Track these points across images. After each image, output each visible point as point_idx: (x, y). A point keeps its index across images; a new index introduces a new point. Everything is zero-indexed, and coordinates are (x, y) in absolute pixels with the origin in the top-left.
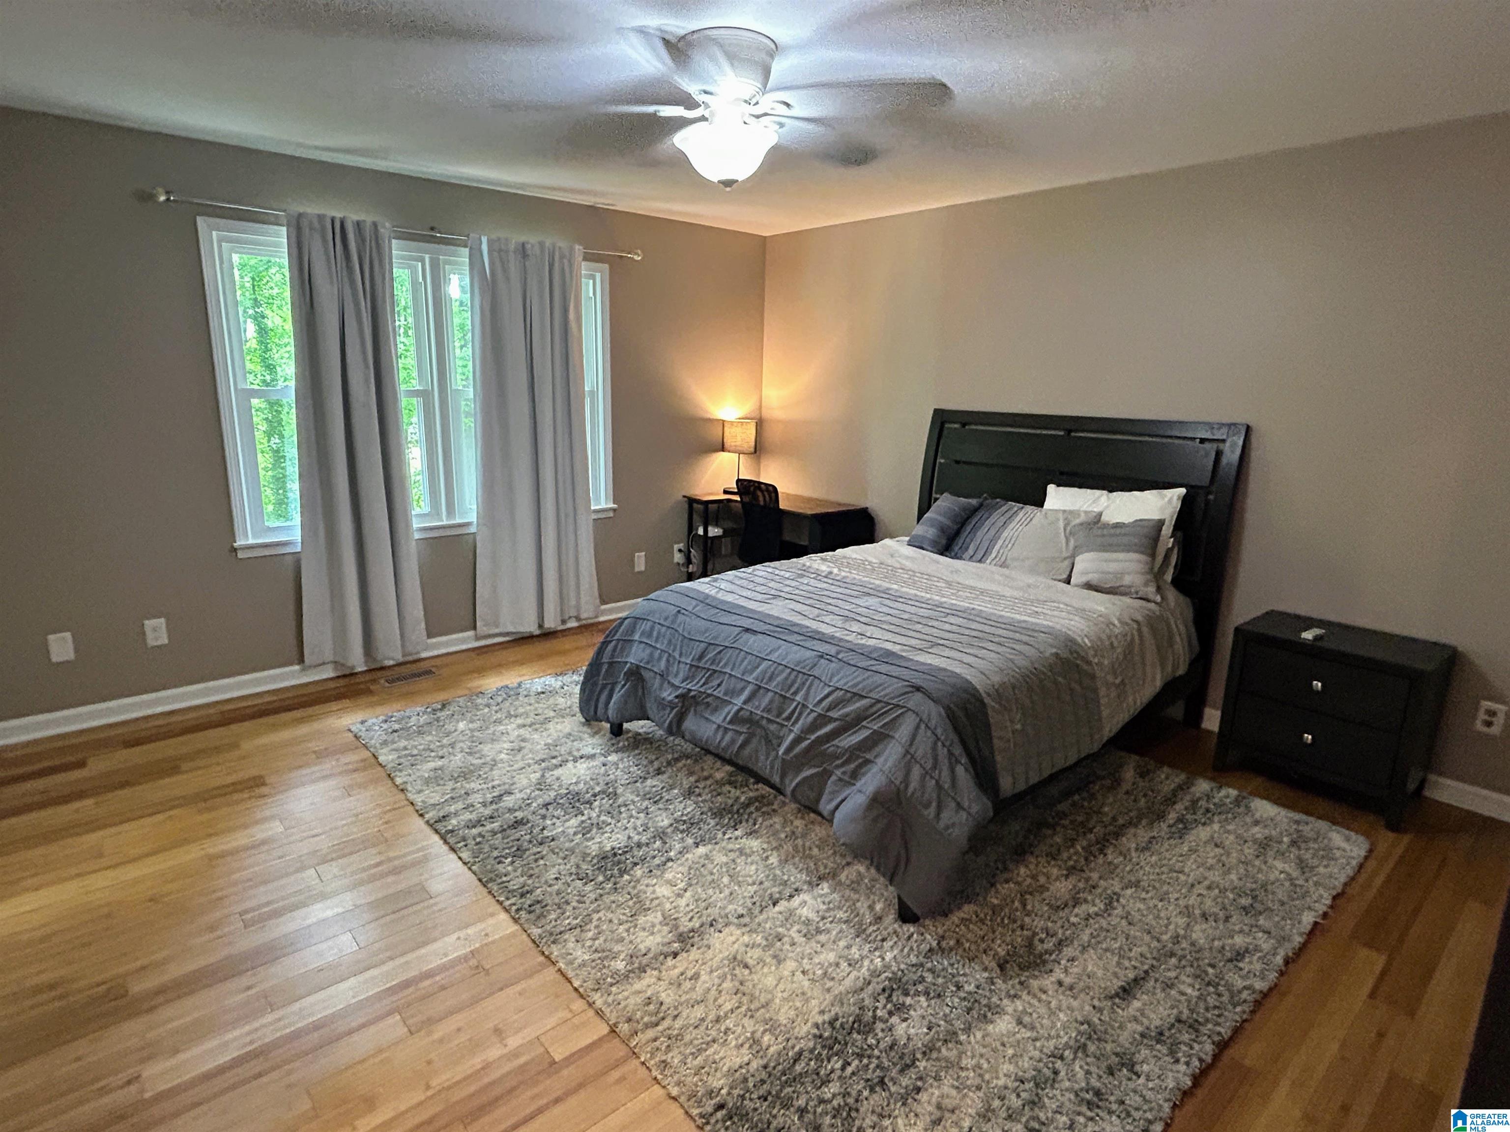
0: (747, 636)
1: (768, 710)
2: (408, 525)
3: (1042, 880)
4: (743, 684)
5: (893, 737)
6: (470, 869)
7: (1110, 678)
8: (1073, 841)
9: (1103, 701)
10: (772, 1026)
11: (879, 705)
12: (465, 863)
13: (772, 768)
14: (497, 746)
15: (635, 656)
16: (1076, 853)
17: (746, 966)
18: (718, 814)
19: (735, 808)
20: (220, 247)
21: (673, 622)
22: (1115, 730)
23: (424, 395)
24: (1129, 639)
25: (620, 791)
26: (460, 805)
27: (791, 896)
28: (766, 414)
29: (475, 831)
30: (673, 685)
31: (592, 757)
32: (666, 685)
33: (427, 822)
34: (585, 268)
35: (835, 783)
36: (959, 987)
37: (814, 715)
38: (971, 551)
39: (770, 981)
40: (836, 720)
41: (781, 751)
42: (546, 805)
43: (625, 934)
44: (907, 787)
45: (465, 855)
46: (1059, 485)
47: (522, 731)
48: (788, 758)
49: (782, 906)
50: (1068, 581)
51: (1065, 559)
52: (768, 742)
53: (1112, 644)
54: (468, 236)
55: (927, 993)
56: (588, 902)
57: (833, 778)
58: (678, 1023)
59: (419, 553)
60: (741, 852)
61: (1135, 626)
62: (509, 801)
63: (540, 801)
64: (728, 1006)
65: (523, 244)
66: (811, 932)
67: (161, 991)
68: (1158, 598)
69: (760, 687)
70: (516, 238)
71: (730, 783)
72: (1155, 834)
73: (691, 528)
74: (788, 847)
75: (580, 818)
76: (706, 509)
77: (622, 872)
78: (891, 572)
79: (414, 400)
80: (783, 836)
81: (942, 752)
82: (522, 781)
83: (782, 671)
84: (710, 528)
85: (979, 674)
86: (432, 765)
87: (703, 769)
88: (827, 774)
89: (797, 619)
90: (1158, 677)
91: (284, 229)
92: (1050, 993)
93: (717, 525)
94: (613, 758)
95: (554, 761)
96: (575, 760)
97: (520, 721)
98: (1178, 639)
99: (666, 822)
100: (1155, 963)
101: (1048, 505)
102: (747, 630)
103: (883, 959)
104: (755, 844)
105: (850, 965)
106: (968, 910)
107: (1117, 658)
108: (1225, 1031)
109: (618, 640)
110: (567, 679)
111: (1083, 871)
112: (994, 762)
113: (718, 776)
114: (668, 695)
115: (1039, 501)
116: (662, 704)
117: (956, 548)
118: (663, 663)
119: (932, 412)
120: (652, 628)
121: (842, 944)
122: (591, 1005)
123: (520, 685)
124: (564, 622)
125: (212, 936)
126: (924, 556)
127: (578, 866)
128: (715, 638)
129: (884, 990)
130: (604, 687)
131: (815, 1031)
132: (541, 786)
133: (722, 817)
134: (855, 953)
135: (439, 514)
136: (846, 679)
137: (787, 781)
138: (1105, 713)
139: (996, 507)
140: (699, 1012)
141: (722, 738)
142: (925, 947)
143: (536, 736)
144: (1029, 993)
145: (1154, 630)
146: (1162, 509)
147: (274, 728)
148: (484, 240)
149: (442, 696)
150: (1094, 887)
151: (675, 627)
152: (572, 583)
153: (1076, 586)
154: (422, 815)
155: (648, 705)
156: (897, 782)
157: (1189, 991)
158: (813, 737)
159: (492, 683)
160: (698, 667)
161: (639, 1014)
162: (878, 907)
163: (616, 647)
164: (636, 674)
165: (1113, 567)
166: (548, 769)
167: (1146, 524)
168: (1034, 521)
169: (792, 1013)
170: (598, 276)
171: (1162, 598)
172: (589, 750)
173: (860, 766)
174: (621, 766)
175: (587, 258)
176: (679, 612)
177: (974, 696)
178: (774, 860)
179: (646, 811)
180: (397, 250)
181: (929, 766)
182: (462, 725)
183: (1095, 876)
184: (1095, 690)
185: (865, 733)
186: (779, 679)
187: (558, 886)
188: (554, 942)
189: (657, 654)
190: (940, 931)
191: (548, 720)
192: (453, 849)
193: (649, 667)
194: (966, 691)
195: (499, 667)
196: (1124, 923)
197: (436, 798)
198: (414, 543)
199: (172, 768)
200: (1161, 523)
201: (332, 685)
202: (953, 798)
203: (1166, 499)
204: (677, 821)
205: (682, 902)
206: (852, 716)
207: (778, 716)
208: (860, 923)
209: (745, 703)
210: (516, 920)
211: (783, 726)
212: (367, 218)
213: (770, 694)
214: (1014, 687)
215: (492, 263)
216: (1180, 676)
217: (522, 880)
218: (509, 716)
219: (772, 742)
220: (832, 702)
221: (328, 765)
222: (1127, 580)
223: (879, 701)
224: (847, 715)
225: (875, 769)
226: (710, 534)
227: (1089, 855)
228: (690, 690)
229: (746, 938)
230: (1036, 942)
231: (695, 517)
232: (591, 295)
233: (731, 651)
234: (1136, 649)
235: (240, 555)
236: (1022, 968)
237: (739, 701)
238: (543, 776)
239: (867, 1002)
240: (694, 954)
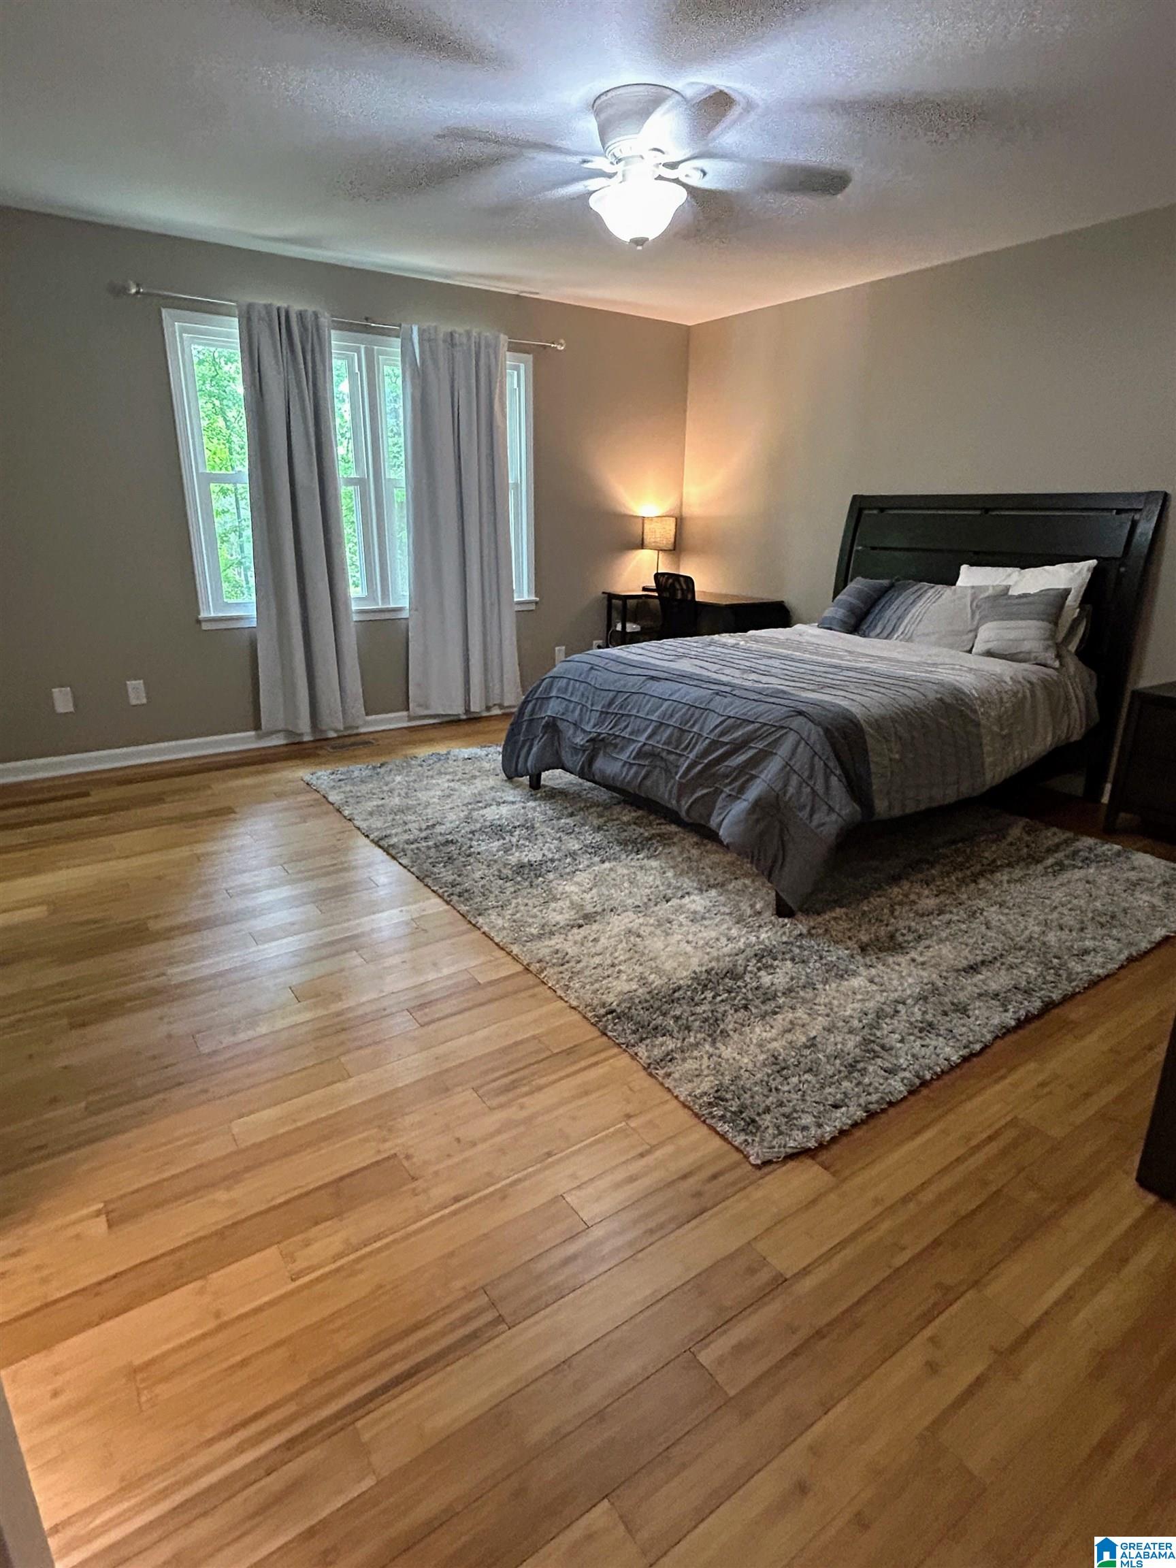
0: (651, 682)
1: (668, 743)
2: (347, 606)
3: (912, 897)
4: (648, 722)
5: (776, 754)
6: (409, 870)
7: (996, 729)
8: (948, 874)
9: (987, 749)
10: (657, 971)
11: (765, 728)
12: (405, 867)
13: (670, 792)
14: (432, 793)
15: (553, 708)
16: (951, 882)
17: (639, 936)
18: (623, 843)
19: (639, 841)
20: (181, 337)
21: (587, 676)
22: (998, 780)
23: (361, 483)
24: (1020, 695)
25: (537, 825)
26: (399, 830)
27: (682, 897)
28: (687, 512)
29: (413, 846)
30: (584, 731)
31: (513, 803)
32: (579, 732)
33: (372, 841)
34: (510, 359)
35: (724, 800)
36: (821, 958)
37: (707, 741)
38: (878, 630)
39: (660, 944)
40: (727, 744)
41: (677, 777)
42: (473, 832)
43: (538, 913)
44: (785, 794)
45: (404, 861)
46: (972, 565)
47: (452, 784)
48: (684, 781)
49: (674, 902)
50: (970, 651)
51: (971, 631)
52: (667, 771)
53: (1001, 699)
54: (400, 326)
55: (793, 960)
56: (508, 893)
57: (723, 795)
58: (580, 966)
59: (357, 632)
60: (641, 868)
61: (1028, 685)
62: (439, 829)
63: (468, 829)
64: (622, 958)
65: (451, 334)
66: (695, 918)
67: (172, 929)
68: (1057, 664)
69: (662, 724)
70: (445, 328)
71: (635, 823)
72: (1030, 872)
73: (609, 625)
74: (685, 866)
75: (501, 841)
76: (625, 605)
77: (537, 877)
78: (799, 646)
79: (351, 488)
80: (680, 859)
81: (819, 765)
82: (452, 816)
83: (682, 708)
84: (628, 625)
85: (860, 707)
86: (375, 803)
87: (612, 814)
88: (718, 792)
89: (698, 671)
90: (1049, 739)
91: (236, 320)
92: (903, 965)
93: (635, 622)
94: (531, 804)
95: (480, 805)
96: (499, 804)
97: (448, 777)
98: (1074, 704)
99: (577, 847)
100: (1004, 952)
101: (959, 583)
102: (653, 678)
103: (758, 938)
104: (654, 863)
105: (728, 940)
106: (839, 912)
107: (1006, 712)
108: (1056, 996)
109: (537, 699)
110: (492, 750)
111: (954, 894)
112: (870, 784)
113: (625, 819)
114: (580, 740)
115: (951, 580)
116: (575, 750)
117: (864, 627)
118: (577, 712)
119: (850, 499)
120: (568, 684)
121: (725, 926)
122: (509, 954)
123: (448, 753)
124: (488, 709)
125: (203, 901)
126: (833, 635)
127: (499, 871)
128: (625, 686)
129: (756, 955)
130: (524, 742)
131: (693, 975)
132: (468, 819)
133: (626, 845)
134: (734, 932)
135: (375, 600)
136: (737, 709)
137: (683, 803)
138: (988, 760)
139: (905, 588)
140: (597, 960)
141: (627, 774)
142: (796, 932)
143: (464, 788)
144: (884, 965)
145: (1050, 694)
146: (1072, 580)
147: (237, 777)
148: (415, 329)
149: (383, 760)
150: (960, 904)
151: (588, 680)
152: (496, 675)
153: (976, 654)
154: (367, 836)
155: (563, 753)
156: (777, 789)
157: (1030, 971)
158: (706, 761)
159: (423, 752)
160: (608, 713)
161: (548, 958)
162: (758, 907)
163: (536, 704)
164: (552, 726)
165: (1013, 635)
166: (474, 809)
167: (1052, 592)
168: (944, 597)
169: (675, 965)
170: (522, 366)
171: (1061, 664)
172: (511, 799)
173: (748, 781)
174: (538, 809)
175: (513, 348)
176: (592, 668)
177: (851, 721)
178: (670, 874)
179: (560, 839)
180: (336, 341)
181: (806, 774)
182: (398, 778)
183: (965, 896)
184: (979, 737)
185: (751, 753)
186: (677, 716)
187: (482, 882)
188: (479, 915)
189: (572, 705)
190: (812, 924)
191: (474, 777)
192: (394, 858)
193: (564, 717)
194: (845, 718)
195: (430, 741)
196: (984, 927)
197: (379, 824)
198: (352, 624)
199: (159, 799)
200: (1067, 592)
201: (282, 749)
202: (827, 803)
203: (1076, 571)
204: (586, 846)
205: (588, 896)
206: (740, 740)
207: (677, 748)
208: (741, 915)
209: (649, 738)
210: (448, 903)
211: (681, 756)
212: (310, 309)
213: (671, 729)
214: (893, 720)
215: (422, 352)
216: (1076, 742)
217: (453, 877)
218: (440, 773)
219: (669, 772)
220: (724, 729)
221: (283, 803)
222: (1027, 646)
223: (765, 724)
224: (735, 739)
225: (758, 781)
226: (628, 630)
227: (962, 882)
228: (599, 734)
229: (641, 920)
230: (898, 934)
231: (614, 615)
232: (515, 386)
233: (635, 697)
234: (1028, 706)
235: (205, 626)
236: (880, 950)
237: (642, 739)
238: (470, 813)
239: (740, 962)
240: (595, 927)
